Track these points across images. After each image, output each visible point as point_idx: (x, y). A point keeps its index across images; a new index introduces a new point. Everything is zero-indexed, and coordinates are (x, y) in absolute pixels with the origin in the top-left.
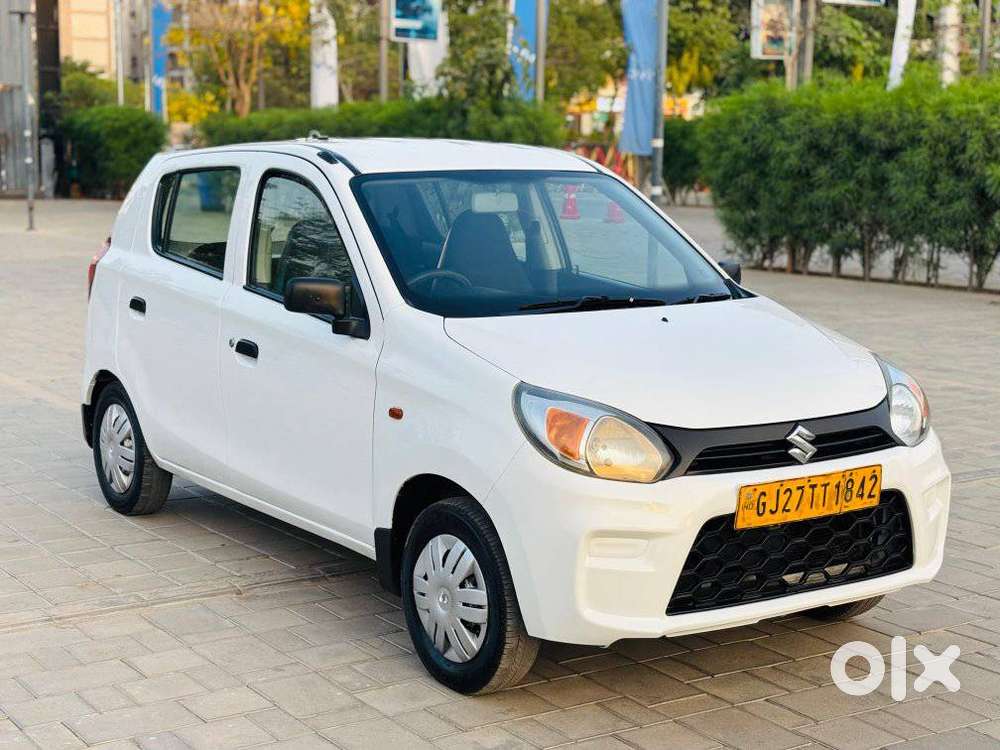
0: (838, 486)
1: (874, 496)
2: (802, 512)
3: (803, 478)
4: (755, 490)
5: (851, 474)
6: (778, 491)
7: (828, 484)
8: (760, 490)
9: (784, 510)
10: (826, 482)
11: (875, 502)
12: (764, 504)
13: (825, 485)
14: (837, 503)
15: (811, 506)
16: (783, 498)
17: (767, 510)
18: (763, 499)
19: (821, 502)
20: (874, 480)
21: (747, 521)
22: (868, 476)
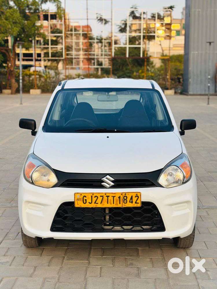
0: (119, 197)
1: (138, 203)
2: (103, 204)
3: (103, 193)
4: (81, 195)
5: (126, 194)
6: (92, 196)
7: (115, 196)
8: (83, 195)
9: (95, 203)
10: (114, 196)
11: (139, 205)
12: (86, 200)
13: (114, 197)
14: (120, 203)
15: (108, 203)
16: (94, 199)
17: (88, 202)
18: (85, 198)
19: (112, 202)
20: (137, 197)
21: (79, 204)
22: (134, 195)
